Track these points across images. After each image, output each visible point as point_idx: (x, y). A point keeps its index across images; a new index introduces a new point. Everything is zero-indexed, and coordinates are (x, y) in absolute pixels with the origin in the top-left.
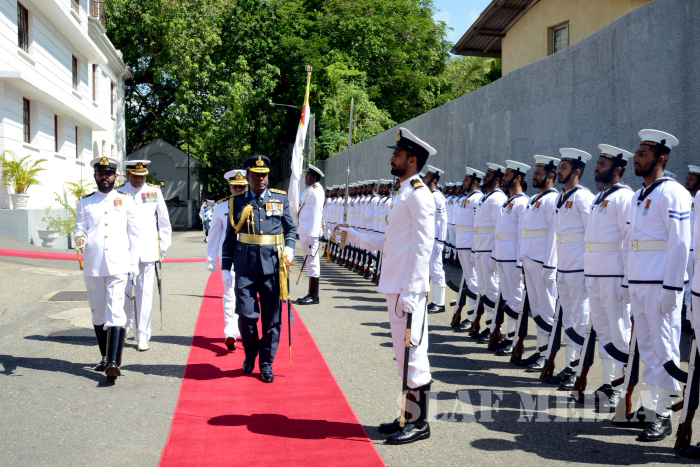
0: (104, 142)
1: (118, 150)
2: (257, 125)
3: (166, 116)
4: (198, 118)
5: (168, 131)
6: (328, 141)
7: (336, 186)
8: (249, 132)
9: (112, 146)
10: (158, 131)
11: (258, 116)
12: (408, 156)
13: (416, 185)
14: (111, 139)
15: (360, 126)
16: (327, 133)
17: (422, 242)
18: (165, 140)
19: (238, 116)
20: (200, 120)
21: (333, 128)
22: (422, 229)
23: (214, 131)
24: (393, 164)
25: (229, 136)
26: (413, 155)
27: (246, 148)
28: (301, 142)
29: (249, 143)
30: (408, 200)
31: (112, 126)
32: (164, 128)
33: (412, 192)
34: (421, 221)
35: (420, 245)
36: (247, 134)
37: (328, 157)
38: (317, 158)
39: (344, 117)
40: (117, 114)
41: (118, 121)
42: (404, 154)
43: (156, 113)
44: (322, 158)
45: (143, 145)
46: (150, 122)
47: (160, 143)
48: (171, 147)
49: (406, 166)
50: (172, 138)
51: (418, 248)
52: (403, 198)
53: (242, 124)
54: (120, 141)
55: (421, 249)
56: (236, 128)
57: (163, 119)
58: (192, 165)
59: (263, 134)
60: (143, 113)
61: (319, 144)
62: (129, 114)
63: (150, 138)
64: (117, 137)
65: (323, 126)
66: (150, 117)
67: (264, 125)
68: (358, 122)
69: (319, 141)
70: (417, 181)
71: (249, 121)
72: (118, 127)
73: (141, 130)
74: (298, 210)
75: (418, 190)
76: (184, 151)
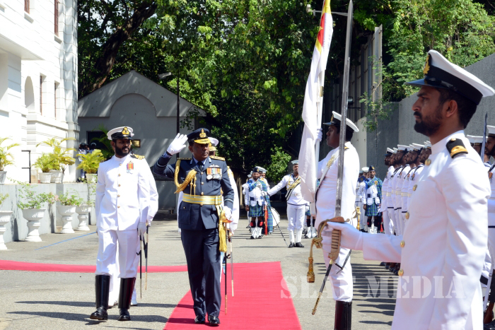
0: (42, 78)
1: (66, 90)
2: (288, 46)
3: (145, 33)
4: (192, 36)
5: (149, 58)
6: (404, 70)
7: (401, 147)
8: (275, 59)
9: (56, 85)
10: (132, 59)
11: (289, 32)
12: (442, 101)
13: (455, 150)
14: (54, 74)
15: (458, 44)
16: (402, 58)
17: (464, 250)
18: (144, 73)
19: (256, 32)
20: (195, 40)
21: (412, 49)
22: (464, 227)
23: (218, 56)
24: (417, 113)
25: (241, 66)
26: (450, 98)
27: (268, 84)
28: (319, 75)
29: (273, 75)
30: (439, 176)
31: (57, 52)
32: (142, 54)
33: (449, 162)
34: (462, 214)
35: (460, 256)
36: (270, 62)
37: (403, 96)
38: (385, 99)
39: (431, 30)
40: (65, 34)
41: (66, 43)
42: (435, 96)
43: (129, 30)
44: (394, 99)
45: (108, 82)
46: (120, 43)
47: (134, 78)
48: (151, 84)
49: (439, 116)
50: (153, 70)
51: (457, 260)
52: (433, 172)
53: (263, 45)
54: (69, 76)
55: (463, 263)
56: (253, 52)
57: (140, 38)
58: (183, 113)
59: (296, 60)
60: (109, 30)
61: (388, 76)
62: (85, 31)
63: (121, 71)
64: (65, 69)
65: (396, 46)
66: (118, 37)
67: (298, 46)
68: (455, 38)
69: (389, 70)
70: (459, 142)
71: (274, 39)
72: (67, 53)
73: (106, 58)
74: (314, 188)
75: (457, 159)
76: (172, 90)
